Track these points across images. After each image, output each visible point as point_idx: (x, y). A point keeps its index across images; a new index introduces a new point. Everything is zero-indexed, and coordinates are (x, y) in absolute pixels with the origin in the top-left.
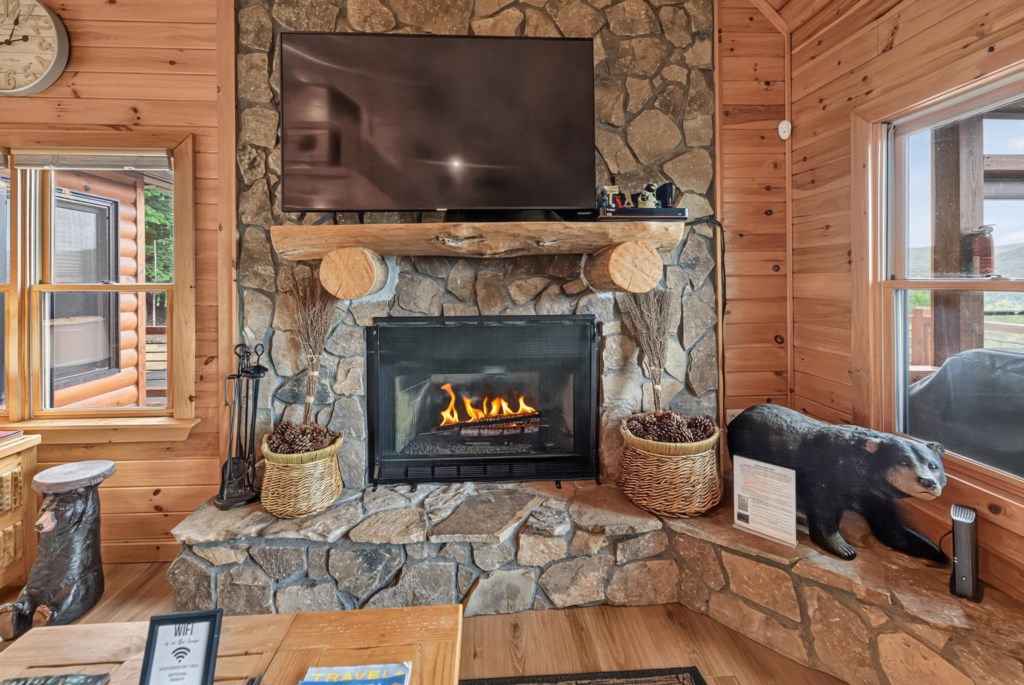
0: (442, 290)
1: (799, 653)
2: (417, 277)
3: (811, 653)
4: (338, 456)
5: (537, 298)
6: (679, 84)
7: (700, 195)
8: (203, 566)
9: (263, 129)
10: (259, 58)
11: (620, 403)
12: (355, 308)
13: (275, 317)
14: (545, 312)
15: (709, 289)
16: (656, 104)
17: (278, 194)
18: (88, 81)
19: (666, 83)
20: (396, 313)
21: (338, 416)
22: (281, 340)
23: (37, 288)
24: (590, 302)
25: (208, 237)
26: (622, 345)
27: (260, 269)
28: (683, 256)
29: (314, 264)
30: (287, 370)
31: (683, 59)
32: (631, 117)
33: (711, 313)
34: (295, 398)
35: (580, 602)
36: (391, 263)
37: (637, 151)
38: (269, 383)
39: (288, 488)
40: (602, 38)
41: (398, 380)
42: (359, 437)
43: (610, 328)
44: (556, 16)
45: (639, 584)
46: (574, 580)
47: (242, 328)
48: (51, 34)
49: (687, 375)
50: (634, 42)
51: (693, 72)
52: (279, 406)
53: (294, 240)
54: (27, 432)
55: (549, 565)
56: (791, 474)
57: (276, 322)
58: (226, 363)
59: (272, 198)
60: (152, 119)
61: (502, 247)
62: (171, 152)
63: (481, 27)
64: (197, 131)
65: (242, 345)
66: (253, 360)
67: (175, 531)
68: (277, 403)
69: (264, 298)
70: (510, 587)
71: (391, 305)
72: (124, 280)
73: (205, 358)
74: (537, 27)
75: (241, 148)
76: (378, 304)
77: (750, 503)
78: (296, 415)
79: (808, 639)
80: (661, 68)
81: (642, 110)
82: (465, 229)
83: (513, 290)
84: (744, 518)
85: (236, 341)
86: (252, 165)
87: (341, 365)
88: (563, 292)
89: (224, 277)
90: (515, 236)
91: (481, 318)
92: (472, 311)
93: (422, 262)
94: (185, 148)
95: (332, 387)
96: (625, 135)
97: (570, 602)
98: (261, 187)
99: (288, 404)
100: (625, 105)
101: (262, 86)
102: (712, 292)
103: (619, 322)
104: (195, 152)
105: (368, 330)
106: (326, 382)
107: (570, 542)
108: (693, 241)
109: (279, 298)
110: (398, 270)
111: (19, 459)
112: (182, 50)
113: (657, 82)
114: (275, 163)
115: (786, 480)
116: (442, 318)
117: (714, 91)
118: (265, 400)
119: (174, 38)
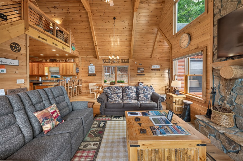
8: (198, 123)
12: (242, 82)
13: (220, 82)
21: (236, 109)
22: (221, 87)
23: (187, 75)
25: (208, 66)
27: (217, 71)
30: (223, 94)
47: (213, 84)
48: (188, 38)
53: (217, 65)
54: (184, 95)
57: (220, 83)
60: (200, 45)
62: (202, 51)
64: (206, 45)
67: (196, 115)
68: (220, 101)
69: (218, 78)
73: (207, 89)
75: (214, 46)
85: (212, 86)
86: (216, 49)
87: (238, 96)
89: (211, 73)
94: (205, 49)
95: (234, 101)
99: (223, 102)
106: (233, 99)
109: (221, 78)
111: (183, 98)
112: (205, 31)
118: (218, 100)
119: (203, 29)
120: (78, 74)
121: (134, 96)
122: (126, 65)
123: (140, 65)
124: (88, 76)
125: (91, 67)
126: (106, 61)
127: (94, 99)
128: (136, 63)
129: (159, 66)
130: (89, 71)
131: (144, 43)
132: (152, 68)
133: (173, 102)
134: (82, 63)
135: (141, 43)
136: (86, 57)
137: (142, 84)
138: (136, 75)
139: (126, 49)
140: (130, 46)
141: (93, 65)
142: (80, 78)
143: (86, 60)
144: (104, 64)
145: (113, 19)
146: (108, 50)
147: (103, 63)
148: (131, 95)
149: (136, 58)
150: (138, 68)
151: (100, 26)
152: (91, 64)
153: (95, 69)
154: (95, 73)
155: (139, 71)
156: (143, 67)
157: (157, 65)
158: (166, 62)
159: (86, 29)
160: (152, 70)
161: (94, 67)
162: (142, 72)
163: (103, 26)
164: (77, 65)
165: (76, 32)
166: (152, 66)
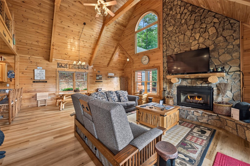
0: (187, 82)
1: (236, 133)
2: (183, 81)
3: (238, 134)
4: (173, 100)
5: (201, 84)
6: (231, 49)
7: (237, 67)
9: (165, 65)
10: (165, 58)
11: (217, 100)
12: (175, 84)
13: (167, 85)
14: (203, 86)
15: (239, 83)
16: (226, 53)
17: (167, 72)
18: (151, 62)
19: (228, 49)
20: (181, 85)
21: (173, 96)
22: (167, 88)
24: (211, 85)
25: (160, 77)
26: (218, 91)
27: (165, 80)
28: (232, 77)
29: (171, 79)
30: (168, 91)
31: (232, 44)
32: (220, 56)
33: (239, 87)
34: (169, 94)
35: (203, 122)
36: (180, 79)
37: (221, 61)
38: (166, 92)
39: (168, 102)
40: (214, 44)
41: (181, 93)
42: (176, 99)
43: (215, 89)
44: (205, 43)
45: (213, 123)
46: (202, 119)
47: (163, 86)
48: (148, 59)
49: (233, 97)
50: (220, 44)
51: (235, 46)
52: (167, 95)
53: (169, 77)
55: (198, 116)
56: (239, 110)
58: (162, 90)
59: (166, 72)
60: (156, 65)
61: (193, 77)
62: (157, 68)
63: (192, 48)
64: (159, 66)
65: (164, 88)
66: (165, 89)
70: (193, 117)
71: (180, 84)
72: (150, 81)
73: (160, 89)
74: (201, 46)
75: (163, 67)
76: (178, 84)
77: (233, 115)
78: (169, 96)
79: (237, 132)
80: (227, 46)
81: (222, 54)
82: (188, 75)
83: (197, 83)
84: (232, 117)
85: (163, 87)
86: (165, 69)
87: (174, 91)
88: (206, 83)
89: (162, 80)
90: (195, 76)
91: (192, 86)
92: (191, 85)
93: (184, 79)
94: (158, 68)
95: (173, 93)
96: (218, 59)
97: (201, 122)
98: (165, 71)
99: (168, 95)
100: (218, 54)
101: (165, 60)
102: (240, 83)
103: (217, 88)
104: (159, 68)
105: (177, 87)
107: (202, 114)
108: (234, 75)
109: (167, 83)
110: (181, 80)
113: (226, 49)
114: (167, 68)
115: (238, 111)
116: (187, 86)
117: (240, 48)
118: (166, 94)
119: (157, 57)
120: (13, 81)
121: (117, 99)
122: (85, 72)
123: (98, 72)
124: (32, 83)
125: (39, 71)
126: (61, 65)
127: (60, 111)
128: (95, 70)
129: (114, 74)
130: (35, 77)
131: (105, 53)
132: (109, 75)
133: (142, 99)
134: (21, 63)
135: (103, 53)
136: (29, 56)
137: (101, 90)
138: (95, 82)
139: (88, 56)
140: (92, 54)
141: (43, 69)
142: (16, 86)
143: (29, 61)
144: (60, 68)
145: (83, 23)
146: (67, 54)
147: (58, 67)
148: (115, 98)
149: (95, 65)
150: (96, 75)
151: (66, 25)
152: (38, 68)
153: (46, 75)
154: (46, 79)
155: (98, 78)
156: (101, 74)
157: (112, 73)
158: (118, 71)
159: (43, 22)
160: (108, 77)
161: (44, 72)
162: (101, 79)
163: (69, 26)
164: (9, 66)
165: (23, 20)
166: (109, 74)
